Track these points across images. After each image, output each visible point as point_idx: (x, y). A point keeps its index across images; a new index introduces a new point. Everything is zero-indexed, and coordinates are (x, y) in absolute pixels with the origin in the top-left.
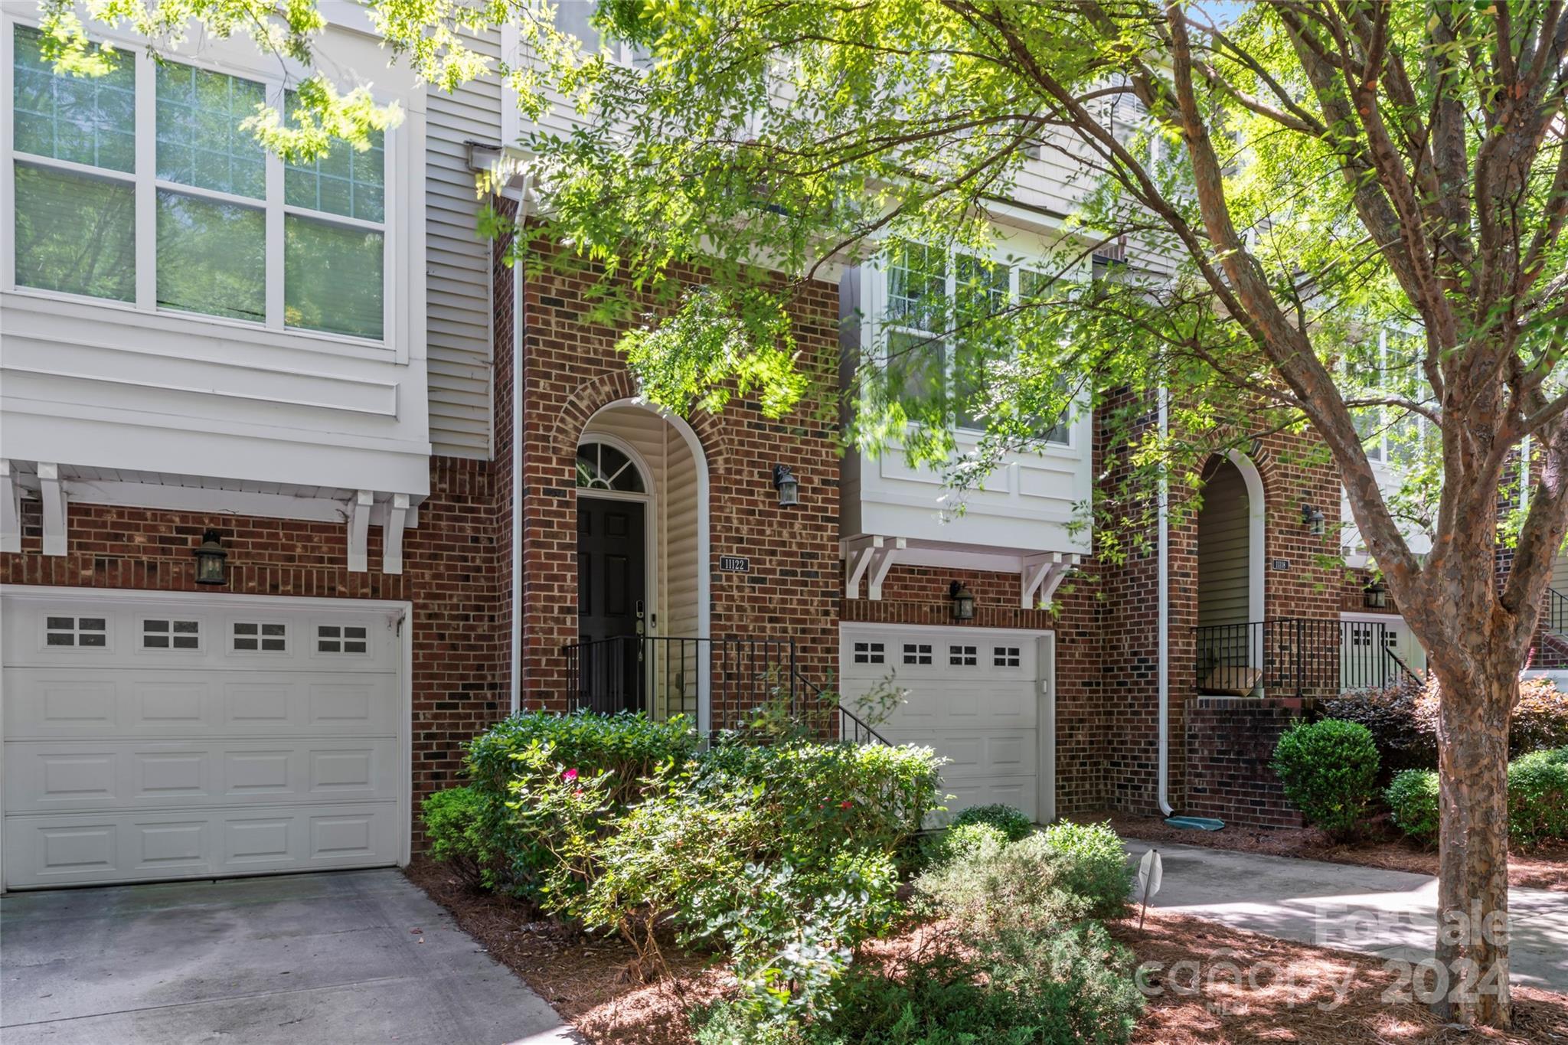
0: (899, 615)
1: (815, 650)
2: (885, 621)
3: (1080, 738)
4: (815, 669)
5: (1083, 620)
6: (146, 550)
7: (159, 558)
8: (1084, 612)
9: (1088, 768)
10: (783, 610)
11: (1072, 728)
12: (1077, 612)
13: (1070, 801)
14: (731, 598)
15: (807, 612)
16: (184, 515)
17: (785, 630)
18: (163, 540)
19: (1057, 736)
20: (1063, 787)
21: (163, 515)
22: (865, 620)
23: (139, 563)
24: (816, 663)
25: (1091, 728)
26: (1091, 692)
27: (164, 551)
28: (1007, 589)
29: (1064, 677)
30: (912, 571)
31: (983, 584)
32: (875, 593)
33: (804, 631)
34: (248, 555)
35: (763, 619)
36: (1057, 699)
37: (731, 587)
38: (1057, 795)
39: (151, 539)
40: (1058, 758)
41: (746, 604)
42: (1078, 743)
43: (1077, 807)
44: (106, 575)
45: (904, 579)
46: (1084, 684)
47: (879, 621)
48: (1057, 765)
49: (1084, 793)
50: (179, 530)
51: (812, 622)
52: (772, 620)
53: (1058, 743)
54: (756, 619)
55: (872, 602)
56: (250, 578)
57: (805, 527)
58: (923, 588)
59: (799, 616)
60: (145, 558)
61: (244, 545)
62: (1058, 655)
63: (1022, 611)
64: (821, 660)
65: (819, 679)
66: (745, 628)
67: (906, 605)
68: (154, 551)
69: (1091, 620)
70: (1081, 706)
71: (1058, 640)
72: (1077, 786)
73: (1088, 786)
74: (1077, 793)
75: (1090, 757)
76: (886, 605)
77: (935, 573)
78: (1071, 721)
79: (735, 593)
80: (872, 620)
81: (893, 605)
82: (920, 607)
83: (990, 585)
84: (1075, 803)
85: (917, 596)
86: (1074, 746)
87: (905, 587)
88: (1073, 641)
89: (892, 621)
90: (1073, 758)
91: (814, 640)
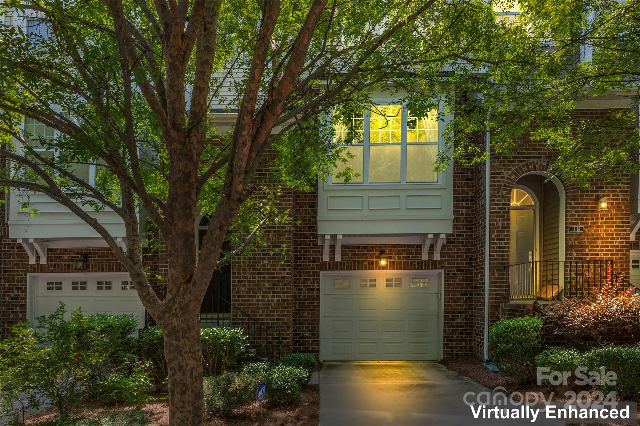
0: (351, 267)
1: (279, 285)
2: (344, 269)
3: (459, 321)
4: (279, 293)
5: (462, 264)
6: (67, 261)
7: (71, 263)
8: (461, 260)
9: (464, 335)
10: (264, 270)
11: (454, 316)
12: (458, 260)
13: (452, 351)
14: (240, 266)
15: (275, 270)
16: (78, 249)
17: (264, 277)
18: (72, 257)
19: (445, 320)
20: (448, 344)
21: (72, 249)
22: (333, 269)
23: (65, 265)
24: (279, 290)
25: (466, 316)
26: (466, 298)
27: (72, 261)
28: (414, 251)
29: (449, 291)
30: (359, 247)
31: (399, 250)
32: (338, 258)
33: (273, 277)
34: (95, 260)
35: (254, 274)
36: (445, 302)
37: (240, 262)
38: (444, 348)
39: (69, 257)
40: (445, 330)
41: (247, 268)
42: (458, 323)
43: (456, 354)
44: (57, 268)
45: (355, 251)
46: (462, 295)
47: (340, 269)
48: (444, 334)
49: (462, 347)
50: (77, 254)
51: (277, 273)
52: (258, 274)
53: (445, 323)
54: (251, 274)
55: (337, 262)
56: (95, 268)
57: (274, 235)
58: (366, 254)
59: (271, 271)
60: (67, 263)
61: (95, 257)
62: (446, 281)
63: (422, 262)
64: (281, 289)
65: (281, 297)
66: (246, 277)
67: (355, 262)
68: (70, 261)
69: (466, 263)
70: (460, 305)
71: (445, 274)
72: (456, 344)
73: (463, 344)
74: (456, 347)
75: (465, 330)
76: (344, 263)
77: (372, 247)
78: (453, 312)
79: (242, 264)
80: (337, 269)
81: (348, 263)
82: (362, 263)
83: (403, 250)
84: (455, 352)
85: (361, 258)
86: (454, 324)
87: (355, 254)
88: (455, 274)
89: (347, 269)
90: (454, 330)
91: (278, 281)
